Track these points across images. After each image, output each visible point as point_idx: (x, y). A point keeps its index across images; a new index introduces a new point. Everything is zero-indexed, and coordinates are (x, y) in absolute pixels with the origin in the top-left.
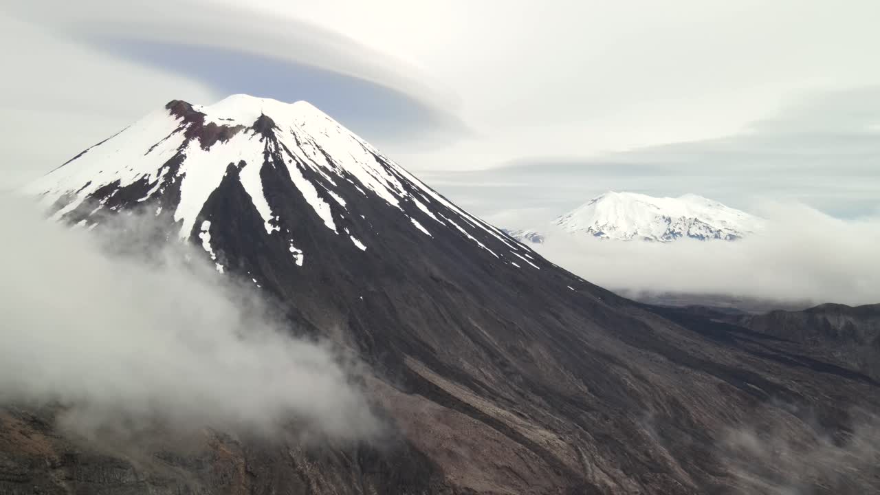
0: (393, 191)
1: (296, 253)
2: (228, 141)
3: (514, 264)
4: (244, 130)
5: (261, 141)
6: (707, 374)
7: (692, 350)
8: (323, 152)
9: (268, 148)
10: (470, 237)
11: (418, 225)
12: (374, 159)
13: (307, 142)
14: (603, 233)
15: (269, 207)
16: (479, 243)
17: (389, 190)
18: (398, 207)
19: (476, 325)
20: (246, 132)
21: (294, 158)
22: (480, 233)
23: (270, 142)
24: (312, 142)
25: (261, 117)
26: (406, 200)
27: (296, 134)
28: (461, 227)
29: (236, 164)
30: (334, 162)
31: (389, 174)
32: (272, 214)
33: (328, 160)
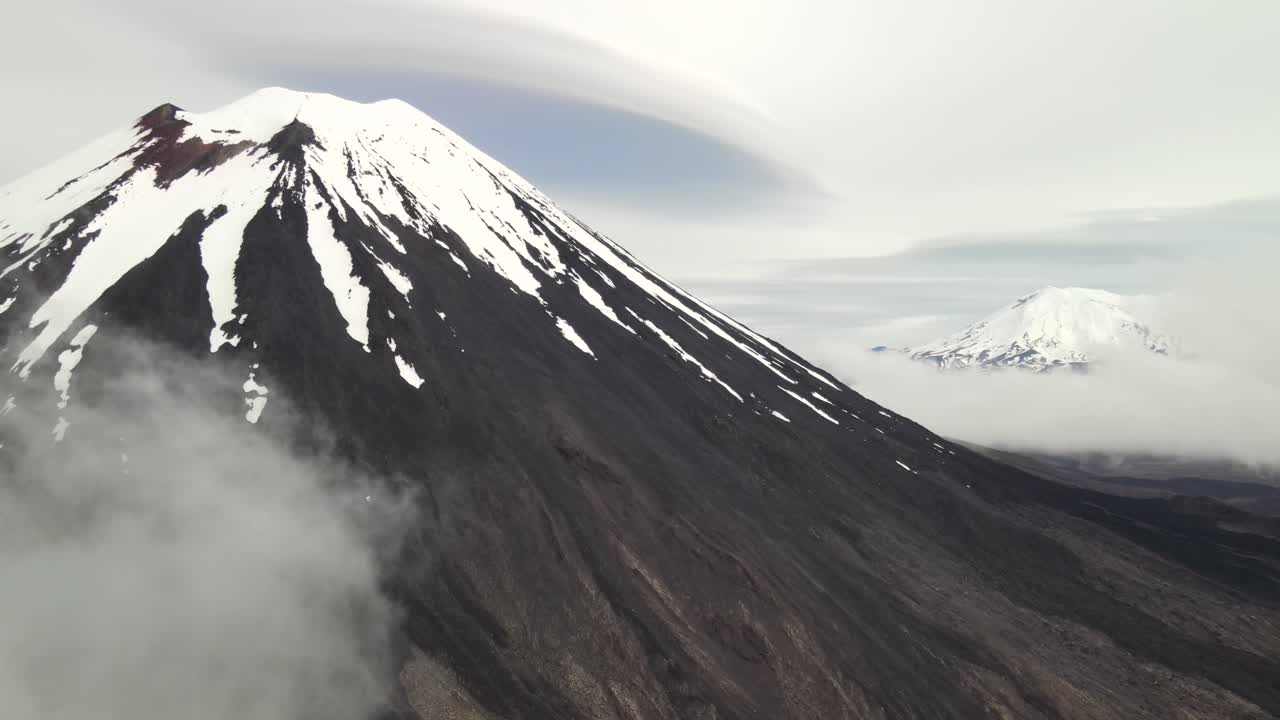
0: (536, 263)
1: (253, 394)
2: (212, 170)
3: (777, 414)
4: (251, 149)
5: (272, 168)
6: (1212, 684)
7: (1175, 613)
8: (402, 190)
9: (281, 181)
10: (686, 357)
11: (569, 332)
12: (511, 202)
13: (372, 169)
14: (1035, 352)
15: (235, 296)
16: (705, 371)
17: (526, 263)
18: (537, 295)
19: (635, 565)
20: (252, 153)
21: (328, 199)
22: (714, 350)
23: (290, 169)
24: (383, 171)
25: (292, 124)
26: (560, 282)
27: (354, 155)
28: (672, 337)
29: (206, 214)
30: (418, 207)
31: (537, 232)
32: (234, 311)
33: (406, 203)
